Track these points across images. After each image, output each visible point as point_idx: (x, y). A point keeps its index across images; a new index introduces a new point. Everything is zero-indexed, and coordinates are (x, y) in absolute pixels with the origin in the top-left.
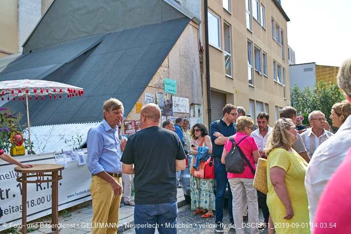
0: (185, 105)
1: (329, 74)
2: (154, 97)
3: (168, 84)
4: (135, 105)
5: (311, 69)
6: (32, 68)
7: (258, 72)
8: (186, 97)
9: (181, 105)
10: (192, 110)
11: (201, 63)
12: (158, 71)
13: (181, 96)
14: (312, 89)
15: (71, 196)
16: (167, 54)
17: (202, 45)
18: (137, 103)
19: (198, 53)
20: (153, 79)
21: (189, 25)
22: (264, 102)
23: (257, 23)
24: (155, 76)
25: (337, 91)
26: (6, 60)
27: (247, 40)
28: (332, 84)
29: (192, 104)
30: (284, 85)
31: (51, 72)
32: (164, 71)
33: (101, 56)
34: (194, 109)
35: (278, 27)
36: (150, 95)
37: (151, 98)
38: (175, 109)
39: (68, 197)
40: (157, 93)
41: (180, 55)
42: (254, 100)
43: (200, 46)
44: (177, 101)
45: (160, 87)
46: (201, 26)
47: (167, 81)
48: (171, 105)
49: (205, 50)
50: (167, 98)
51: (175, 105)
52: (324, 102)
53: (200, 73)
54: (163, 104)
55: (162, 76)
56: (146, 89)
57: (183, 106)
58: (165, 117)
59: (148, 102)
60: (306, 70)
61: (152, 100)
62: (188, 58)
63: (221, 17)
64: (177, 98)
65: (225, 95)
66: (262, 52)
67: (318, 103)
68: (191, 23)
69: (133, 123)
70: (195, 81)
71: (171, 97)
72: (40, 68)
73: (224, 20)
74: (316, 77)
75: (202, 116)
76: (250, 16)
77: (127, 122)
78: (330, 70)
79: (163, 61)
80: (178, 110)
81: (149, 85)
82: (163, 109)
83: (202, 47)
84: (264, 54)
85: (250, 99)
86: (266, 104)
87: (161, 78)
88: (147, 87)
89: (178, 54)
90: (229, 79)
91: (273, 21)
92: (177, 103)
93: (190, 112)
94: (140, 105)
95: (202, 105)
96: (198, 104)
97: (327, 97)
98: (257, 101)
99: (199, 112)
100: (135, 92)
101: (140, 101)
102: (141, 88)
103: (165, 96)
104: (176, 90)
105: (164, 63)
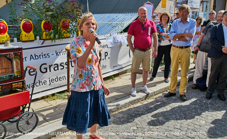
0: (197, 2)
4: (161, 1)
10: (202, 6)
15: (115, 67)
29: (202, 2)
34: (203, 5)
39: (114, 67)
48: (187, 1)
51: (190, 2)
54: (181, 1)
57: (195, 3)
69: (159, 14)
75: (208, 11)
77: (155, 14)
80: (192, 5)
93: (200, 7)
94: (165, 1)
95: (209, 2)
96: (206, 2)
99: (206, 8)
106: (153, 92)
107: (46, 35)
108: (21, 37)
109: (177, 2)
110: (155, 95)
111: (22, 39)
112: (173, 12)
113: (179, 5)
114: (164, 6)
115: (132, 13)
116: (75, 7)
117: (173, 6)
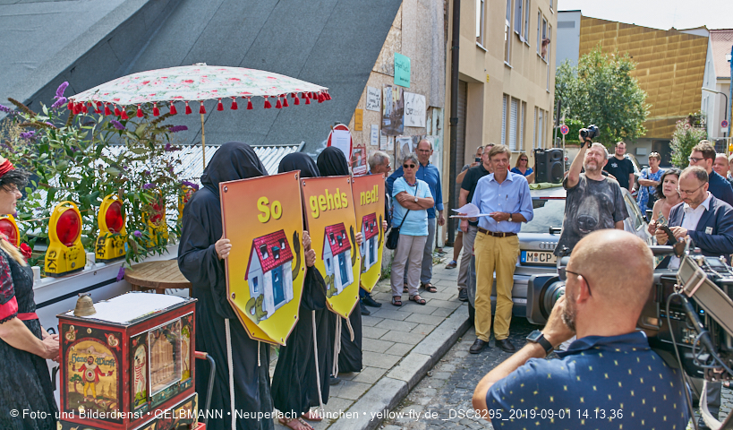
0: (420, 110)
1: (606, 36)
2: (380, 96)
3: (400, 66)
4: (354, 114)
5: (572, 24)
7: (518, 36)
8: (422, 93)
9: (416, 113)
10: (429, 121)
11: (446, 17)
12: (387, 38)
13: (416, 92)
18: (357, 108)
20: (380, 56)
22: (522, 98)
24: (383, 48)
25: (625, 75)
28: (617, 60)
29: (430, 108)
30: (548, 64)
32: (395, 38)
34: (431, 118)
36: (374, 90)
37: (375, 98)
38: (407, 121)
40: (384, 86)
41: (418, 1)
42: (508, 96)
44: (410, 102)
45: (389, 73)
47: (399, 58)
48: (401, 111)
50: (396, 95)
51: (408, 112)
52: (598, 96)
53: (443, 41)
54: (392, 110)
55: (392, 48)
56: (370, 78)
58: (393, 139)
59: (371, 105)
60: (559, 25)
61: (377, 102)
62: (428, 7)
64: (411, 95)
65: (466, 83)
67: (587, 96)
70: (436, 58)
71: (403, 94)
74: (581, 41)
75: (441, 132)
78: (607, 29)
79: (395, 16)
80: (411, 120)
81: (375, 69)
82: (391, 120)
85: (505, 95)
86: (523, 102)
87: (390, 54)
88: (372, 73)
90: (480, 52)
92: (411, 107)
93: (426, 124)
94: (360, 115)
95: (442, 109)
96: (437, 108)
97: (605, 85)
98: (513, 98)
99: (438, 124)
100: (345, 83)
101: (361, 106)
102: (357, 75)
103: (394, 92)
104: (409, 78)
105: (396, 20)
106: (404, 384)
107: (113, 246)
108: (47, 263)
109: (384, 113)
110: (410, 392)
111: (53, 268)
112: (377, 143)
113: (388, 123)
114: (359, 128)
117: (376, 126)
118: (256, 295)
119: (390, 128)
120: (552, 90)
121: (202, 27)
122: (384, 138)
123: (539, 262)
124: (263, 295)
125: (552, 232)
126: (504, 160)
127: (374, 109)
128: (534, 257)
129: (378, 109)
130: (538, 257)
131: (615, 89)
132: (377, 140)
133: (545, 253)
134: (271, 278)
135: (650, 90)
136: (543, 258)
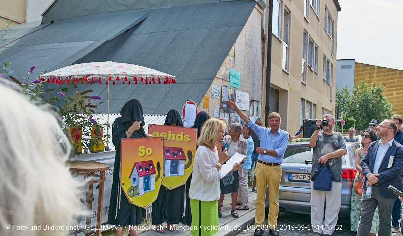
0: (246, 101)
1: (370, 74)
2: (220, 91)
3: (233, 76)
4: (203, 99)
5: (350, 67)
6: (63, 42)
7: (310, 68)
8: (248, 92)
9: (243, 101)
10: (252, 108)
11: (263, 53)
12: (225, 61)
13: (243, 91)
14: (351, 89)
16: (234, 41)
17: (264, 33)
18: (205, 95)
19: (261, 42)
20: (221, 69)
21: (255, 10)
22: (314, 102)
23: (312, 12)
24: (222, 66)
25: (380, 94)
26: (21, 29)
27: (303, 30)
28: (374, 86)
29: (252, 100)
30: (331, 85)
31: (91, 51)
32: (230, 61)
33: (148, 35)
34: (253, 106)
35: (330, 18)
36: (216, 87)
37: (217, 91)
40: (223, 86)
41: (245, 43)
42: (304, 100)
43: (263, 33)
44: (240, 96)
45: (226, 79)
46: (266, 11)
47: (233, 72)
49: (267, 39)
50: (232, 93)
51: (238, 101)
52: (364, 105)
53: (261, 65)
55: (228, 66)
56: (214, 80)
58: (228, 115)
59: (214, 95)
60: (343, 67)
61: (218, 93)
62: (252, 47)
63: (282, 2)
64: (240, 92)
65: (278, 91)
66: (315, 45)
67: (358, 106)
68: (257, 6)
70: (256, 74)
71: (235, 91)
72: (74, 43)
73: (286, 6)
74: (355, 76)
75: (260, 115)
76: (307, 2)
78: (370, 69)
79: (230, 49)
80: (240, 106)
81: (217, 76)
83: (265, 35)
84: (316, 48)
85: (302, 99)
86: (314, 104)
87: (227, 69)
88: (215, 78)
89: (244, 42)
90: (285, 74)
91: (326, 9)
92: (240, 99)
93: (250, 109)
94: (207, 99)
95: (261, 102)
96: (257, 101)
97: (368, 100)
98: (307, 101)
99: (257, 110)
100: (200, 83)
101: (208, 95)
102: (207, 79)
103: (229, 90)
104: (239, 83)
105: (231, 51)
109: (222, 100)
112: (218, 116)
113: (225, 106)
114: (206, 106)
115: (158, 115)
116: (89, 104)
117: (218, 107)
118: (134, 185)
119: (226, 109)
120: (334, 99)
121: (131, 55)
122: (222, 114)
123: (299, 179)
124: (138, 186)
125: (306, 163)
126: (276, 121)
127: (216, 97)
128: (296, 177)
129: (219, 98)
130: (299, 177)
131: (374, 102)
132: (218, 114)
133: (303, 175)
134: (143, 179)
135: (395, 104)
136: (301, 177)
